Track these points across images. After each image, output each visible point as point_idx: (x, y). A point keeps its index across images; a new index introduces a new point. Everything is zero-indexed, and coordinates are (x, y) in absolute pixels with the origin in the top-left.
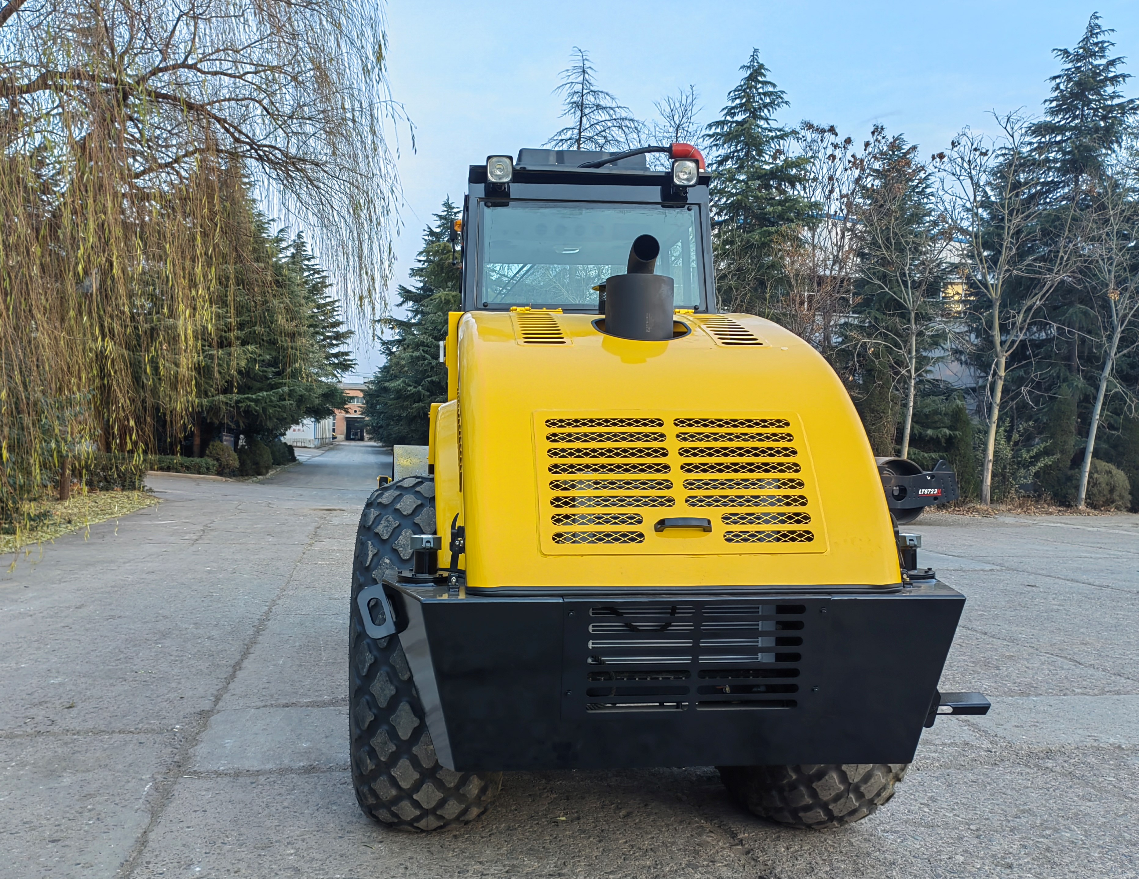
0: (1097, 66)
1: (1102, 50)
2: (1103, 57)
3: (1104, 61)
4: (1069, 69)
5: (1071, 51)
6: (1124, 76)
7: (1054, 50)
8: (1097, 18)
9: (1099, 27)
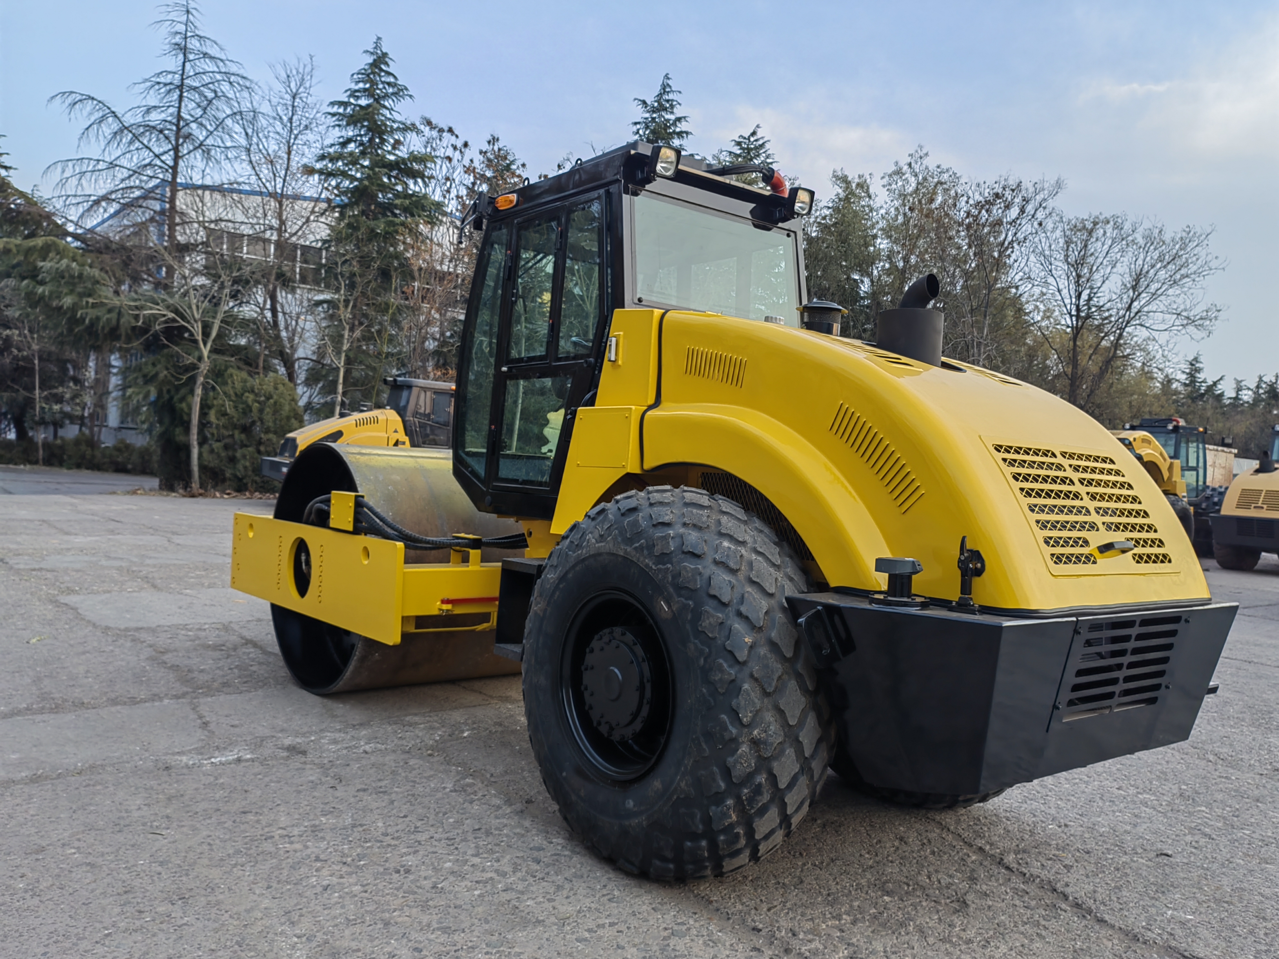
0: (668, 120)
1: (672, 106)
2: (672, 113)
3: (672, 117)
4: (646, 118)
5: (649, 102)
6: (687, 133)
7: (635, 99)
8: (668, 79)
9: (670, 87)
